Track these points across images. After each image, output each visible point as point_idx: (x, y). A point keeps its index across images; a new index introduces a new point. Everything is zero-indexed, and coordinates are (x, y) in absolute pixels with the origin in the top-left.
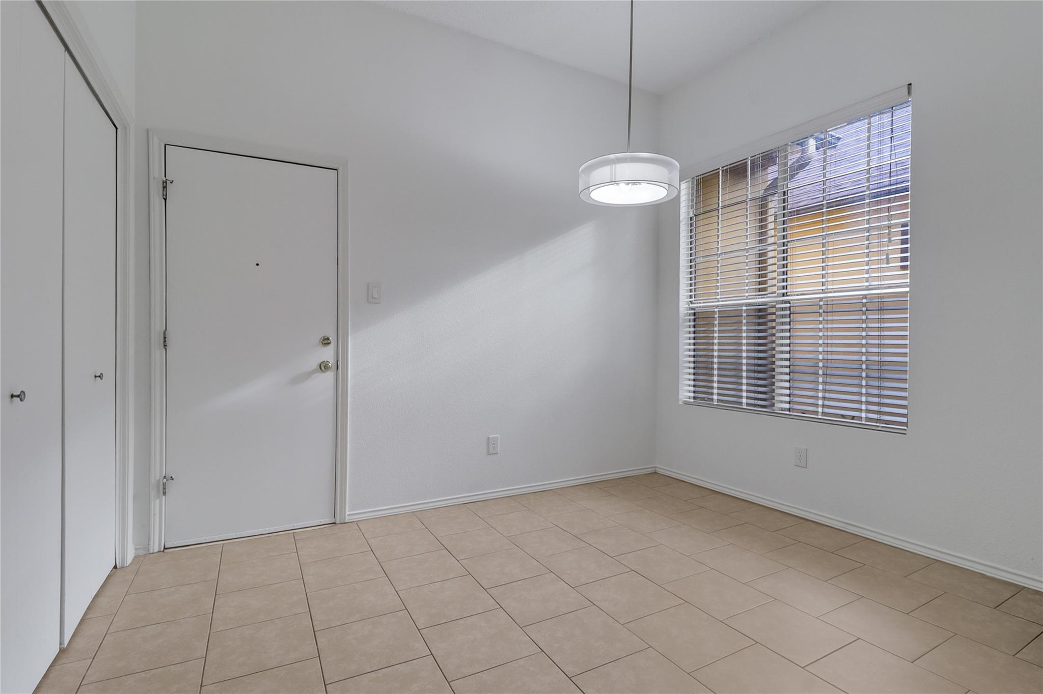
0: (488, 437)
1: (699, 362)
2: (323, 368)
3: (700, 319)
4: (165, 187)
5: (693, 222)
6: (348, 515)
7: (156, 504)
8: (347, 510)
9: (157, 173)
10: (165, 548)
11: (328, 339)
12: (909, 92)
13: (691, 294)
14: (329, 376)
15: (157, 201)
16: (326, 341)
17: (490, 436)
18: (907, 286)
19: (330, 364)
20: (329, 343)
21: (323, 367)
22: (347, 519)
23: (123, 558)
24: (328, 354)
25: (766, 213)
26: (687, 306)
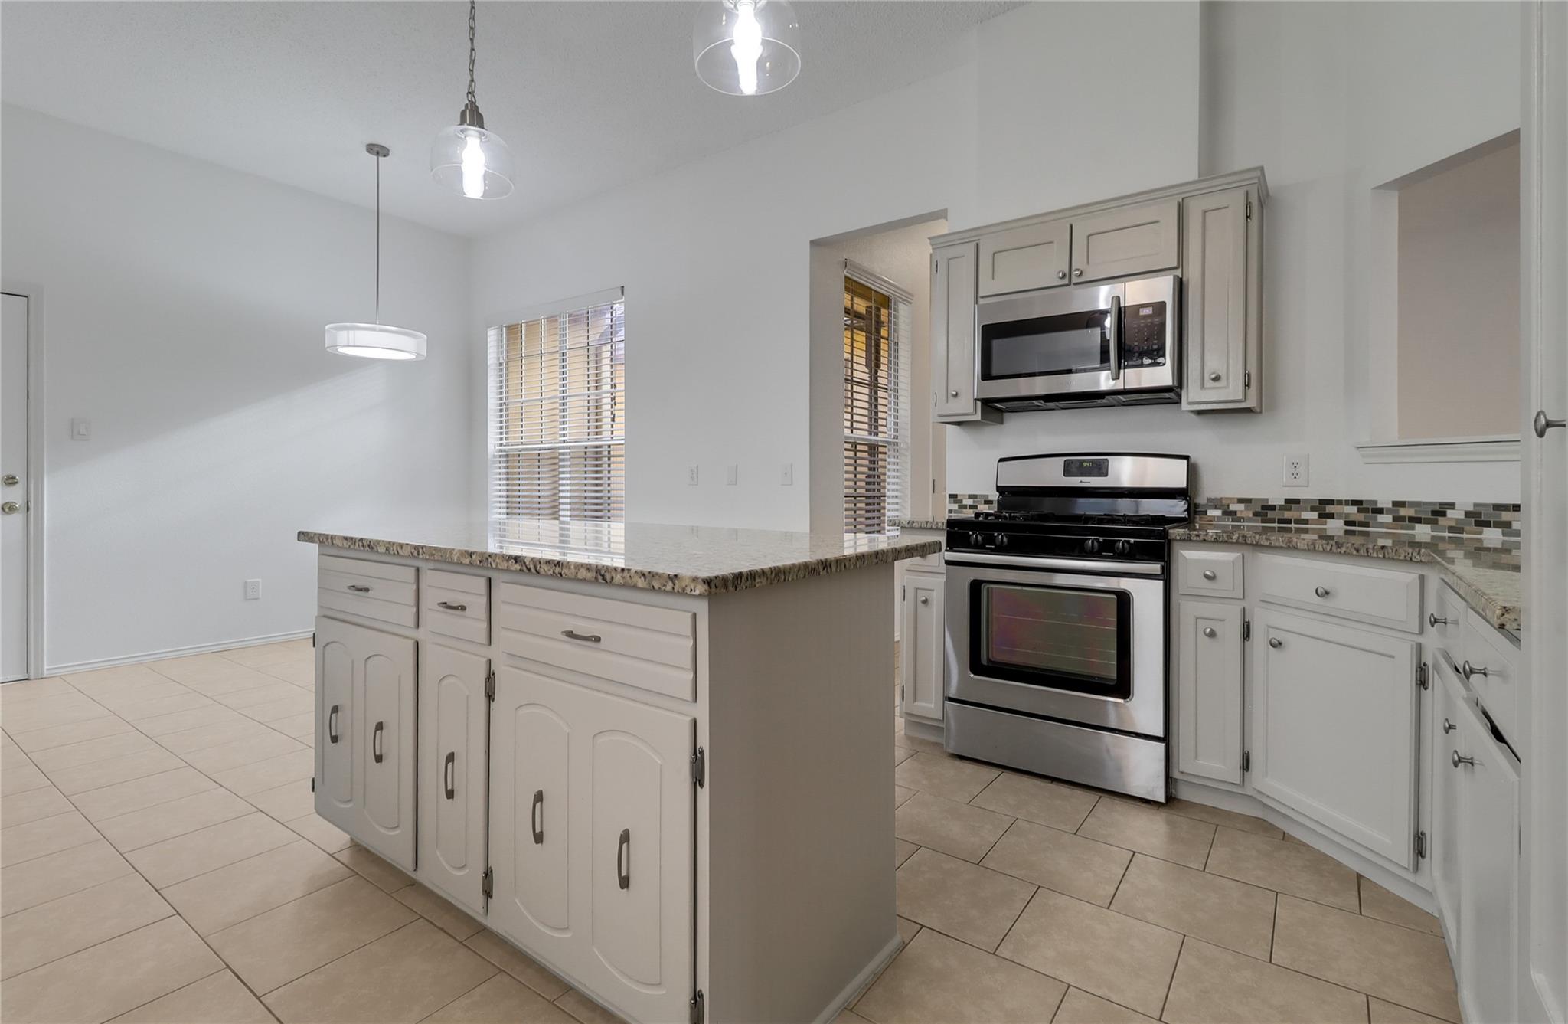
0: (246, 583)
1: (512, 502)
2: (7, 510)
5: (504, 367)
6: (48, 670)
8: (45, 663)
11: (14, 478)
12: (623, 293)
13: (502, 436)
14: (17, 518)
16: (11, 481)
19: (17, 506)
20: (16, 483)
21: (7, 508)
22: (46, 676)
24: (16, 495)
25: (601, 362)
26: (497, 448)
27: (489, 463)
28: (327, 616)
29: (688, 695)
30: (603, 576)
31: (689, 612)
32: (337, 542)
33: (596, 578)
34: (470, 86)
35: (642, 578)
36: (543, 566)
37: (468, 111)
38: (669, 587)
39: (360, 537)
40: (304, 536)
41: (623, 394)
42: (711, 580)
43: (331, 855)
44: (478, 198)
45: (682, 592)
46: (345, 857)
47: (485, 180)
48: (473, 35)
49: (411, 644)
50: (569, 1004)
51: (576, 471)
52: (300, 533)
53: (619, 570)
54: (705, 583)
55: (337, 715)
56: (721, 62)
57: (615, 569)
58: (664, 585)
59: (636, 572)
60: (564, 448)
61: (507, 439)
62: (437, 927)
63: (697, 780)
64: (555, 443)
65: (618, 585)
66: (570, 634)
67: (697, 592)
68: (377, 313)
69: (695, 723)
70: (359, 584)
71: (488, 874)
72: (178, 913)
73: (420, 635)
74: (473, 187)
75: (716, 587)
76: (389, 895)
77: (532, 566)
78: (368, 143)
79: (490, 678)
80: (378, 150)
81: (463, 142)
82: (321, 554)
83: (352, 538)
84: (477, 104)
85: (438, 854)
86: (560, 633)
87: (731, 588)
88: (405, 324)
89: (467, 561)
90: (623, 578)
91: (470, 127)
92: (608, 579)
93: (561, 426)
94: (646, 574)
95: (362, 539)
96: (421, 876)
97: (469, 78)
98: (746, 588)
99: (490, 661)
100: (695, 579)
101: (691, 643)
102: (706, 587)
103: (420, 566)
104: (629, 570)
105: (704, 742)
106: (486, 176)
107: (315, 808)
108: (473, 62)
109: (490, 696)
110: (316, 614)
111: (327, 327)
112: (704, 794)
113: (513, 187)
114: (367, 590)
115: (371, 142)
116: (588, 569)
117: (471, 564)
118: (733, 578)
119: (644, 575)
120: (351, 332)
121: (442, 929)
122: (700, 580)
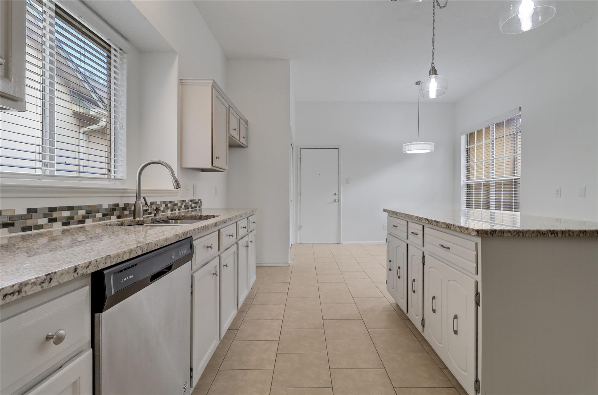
0: (383, 225)
3: (469, 187)
4: (300, 158)
6: (342, 242)
7: (298, 232)
8: (341, 239)
9: (299, 155)
10: (300, 243)
12: (520, 110)
14: (337, 203)
15: (299, 161)
16: (335, 194)
17: (384, 224)
18: (520, 176)
19: (337, 200)
21: (335, 201)
22: (341, 243)
23: (293, 244)
24: (336, 197)
26: (464, 182)
27: (461, 188)
28: (389, 234)
29: (474, 271)
30: (448, 227)
31: (475, 242)
32: (390, 212)
33: (447, 227)
34: (433, 61)
35: (459, 228)
36: (434, 222)
37: (431, 70)
38: (466, 232)
39: (394, 211)
40: (384, 210)
41: (520, 155)
42: (479, 231)
43: (391, 304)
44: (435, 98)
45: (470, 234)
46: (394, 306)
47: (437, 91)
48: (434, 44)
49: (405, 244)
50: (446, 372)
51: (498, 190)
52: (383, 209)
53: (453, 225)
54: (476, 231)
55: (391, 263)
56: (517, 21)
57: (452, 225)
58: (465, 231)
59: (457, 226)
60: (492, 181)
61: (469, 178)
62: (413, 333)
63: (477, 304)
64: (489, 179)
65: (452, 230)
66: (442, 246)
67: (474, 235)
68: (418, 138)
69: (477, 283)
70: (395, 225)
71: (423, 320)
72: (355, 304)
73: (408, 241)
74: (433, 95)
75: (481, 233)
76: (402, 320)
77: (431, 222)
78: (416, 82)
79: (423, 257)
80: (418, 83)
81: (429, 81)
82: (388, 216)
83: (393, 211)
84: (435, 67)
85: (412, 310)
86: (439, 245)
87: (489, 235)
88: (427, 140)
89: (416, 219)
90: (454, 228)
91: (432, 76)
92: (450, 228)
93: (491, 172)
94: (460, 227)
95: (395, 212)
96: (408, 315)
97: (432, 59)
98: (499, 236)
99: (424, 252)
100: (473, 230)
101: (475, 253)
102: (476, 233)
103: (408, 220)
104: (455, 225)
105: (480, 290)
106: (437, 90)
107: (387, 289)
108: (433, 53)
109: (423, 263)
110: (387, 233)
111: (403, 145)
112: (480, 309)
113: (447, 91)
114: (397, 227)
115: (417, 81)
116: (445, 224)
117: (417, 221)
118: (491, 232)
119: (459, 227)
120: (410, 146)
121: (414, 335)
122: (474, 230)
